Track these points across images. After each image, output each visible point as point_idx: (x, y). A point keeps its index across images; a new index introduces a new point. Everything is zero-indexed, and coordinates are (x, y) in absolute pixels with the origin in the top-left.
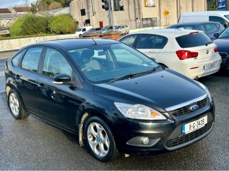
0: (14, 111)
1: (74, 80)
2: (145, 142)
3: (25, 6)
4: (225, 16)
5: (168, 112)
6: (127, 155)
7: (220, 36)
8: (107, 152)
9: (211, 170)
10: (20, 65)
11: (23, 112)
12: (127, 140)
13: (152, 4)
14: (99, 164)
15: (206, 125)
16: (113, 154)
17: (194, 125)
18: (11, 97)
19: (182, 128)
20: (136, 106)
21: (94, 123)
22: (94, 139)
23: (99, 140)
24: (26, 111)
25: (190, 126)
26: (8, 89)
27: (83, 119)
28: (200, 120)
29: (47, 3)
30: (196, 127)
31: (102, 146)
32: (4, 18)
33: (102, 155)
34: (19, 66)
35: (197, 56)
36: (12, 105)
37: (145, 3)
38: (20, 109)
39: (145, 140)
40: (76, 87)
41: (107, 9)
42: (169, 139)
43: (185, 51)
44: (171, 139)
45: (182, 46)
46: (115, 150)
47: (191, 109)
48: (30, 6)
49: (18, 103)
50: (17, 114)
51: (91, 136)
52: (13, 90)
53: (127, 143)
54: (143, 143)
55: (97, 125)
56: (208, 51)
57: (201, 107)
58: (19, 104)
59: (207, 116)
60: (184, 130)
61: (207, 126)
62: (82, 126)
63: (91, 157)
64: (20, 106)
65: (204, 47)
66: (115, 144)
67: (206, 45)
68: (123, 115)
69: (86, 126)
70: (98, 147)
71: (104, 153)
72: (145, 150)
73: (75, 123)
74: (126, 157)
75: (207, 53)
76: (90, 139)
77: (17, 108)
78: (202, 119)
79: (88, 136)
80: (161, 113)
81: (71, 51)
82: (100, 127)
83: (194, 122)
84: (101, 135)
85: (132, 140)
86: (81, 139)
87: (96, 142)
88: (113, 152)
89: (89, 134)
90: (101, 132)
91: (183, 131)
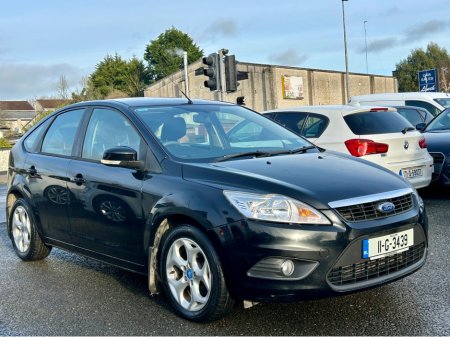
0: (21, 243)
1: (144, 158)
2: (287, 270)
3: (61, 98)
4: (435, 100)
5: (332, 210)
6: (248, 304)
7: (428, 129)
8: (205, 300)
9: (428, 335)
10: (39, 149)
11: (39, 243)
12: (248, 267)
13: (296, 95)
14: (188, 326)
15: (411, 248)
16: (218, 301)
17: (388, 243)
18: (16, 216)
19: (363, 247)
20: (268, 197)
21: (182, 239)
22: (180, 274)
23: (192, 275)
24: (44, 240)
25: (380, 243)
26: (13, 199)
27: (158, 236)
28: (400, 234)
29: (102, 93)
30: (391, 249)
31: (195, 287)
32: (19, 117)
33: (195, 308)
34: (36, 150)
35: (386, 151)
36: (16, 233)
37: (284, 92)
38: (32, 238)
39: (287, 267)
40: (147, 172)
41: (213, 88)
42: (337, 266)
43: (363, 141)
44: (340, 268)
45: (356, 131)
46: (223, 292)
47: (380, 208)
48: (70, 97)
49: (28, 226)
50: (26, 248)
51: (173, 269)
52: (21, 200)
53: (249, 274)
54: (281, 273)
55: (187, 243)
56: (406, 143)
57: (401, 210)
58: (32, 227)
59: (412, 230)
60: (367, 250)
61: (415, 253)
62: (156, 250)
63: (172, 315)
64: (32, 231)
65: (399, 135)
66: (223, 279)
67: (404, 132)
68: (241, 215)
69: (164, 248)
70: (187, 292)
71: (199, 303)
72: (286, 288)
73: (142, 247)
74: (246, 307)
75: (406, 148)
76: (171, 277)
77: (26, 235)
78: (403, 233)
79: (168, 271)
80: (319, 210)
81: (140, 110)
82: (193, 246)
83: (388, 237)
84: (195, 263)
85: (258, 265)
86: (152, 280)
87: (183, 280)
88: (219, 296)
89: (170, 265)
90: (194, 257)
91: (365, 253)
